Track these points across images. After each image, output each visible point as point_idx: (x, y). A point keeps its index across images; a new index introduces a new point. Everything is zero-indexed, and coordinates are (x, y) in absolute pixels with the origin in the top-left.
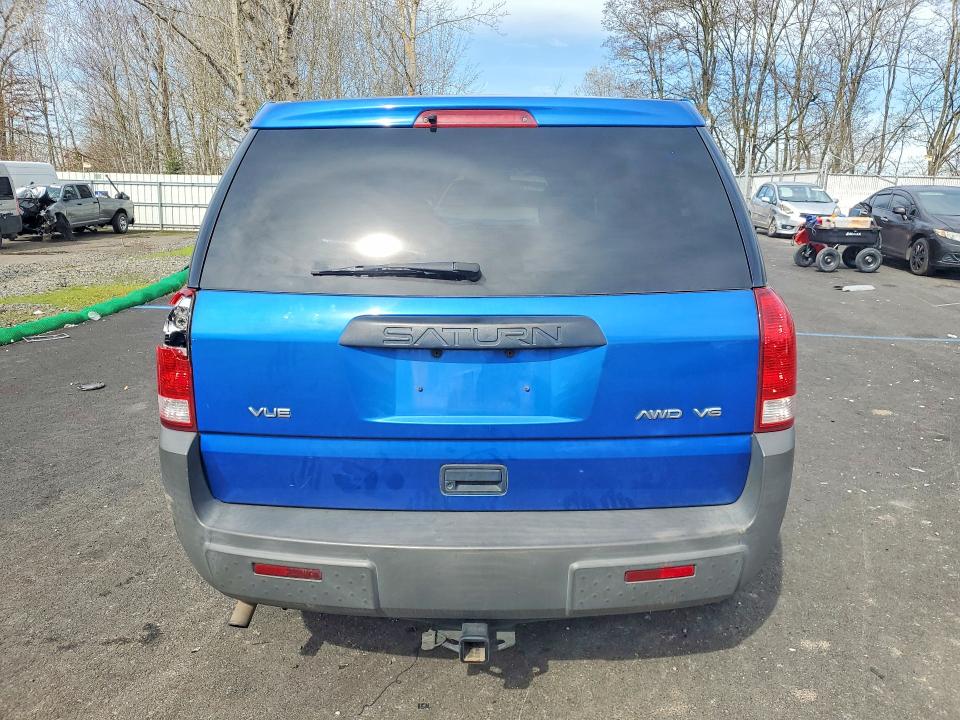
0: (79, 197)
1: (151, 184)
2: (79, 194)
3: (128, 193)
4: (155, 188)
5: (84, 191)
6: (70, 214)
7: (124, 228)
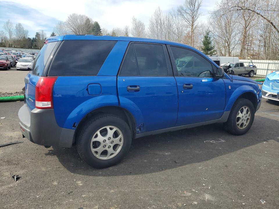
0: (240, 66)
1: (266, 63)
2: (239, 65)
3: (256, 66)
4: (267, 65)
5: (242, 65)
6: (235, 71)
7: (252, 76)
